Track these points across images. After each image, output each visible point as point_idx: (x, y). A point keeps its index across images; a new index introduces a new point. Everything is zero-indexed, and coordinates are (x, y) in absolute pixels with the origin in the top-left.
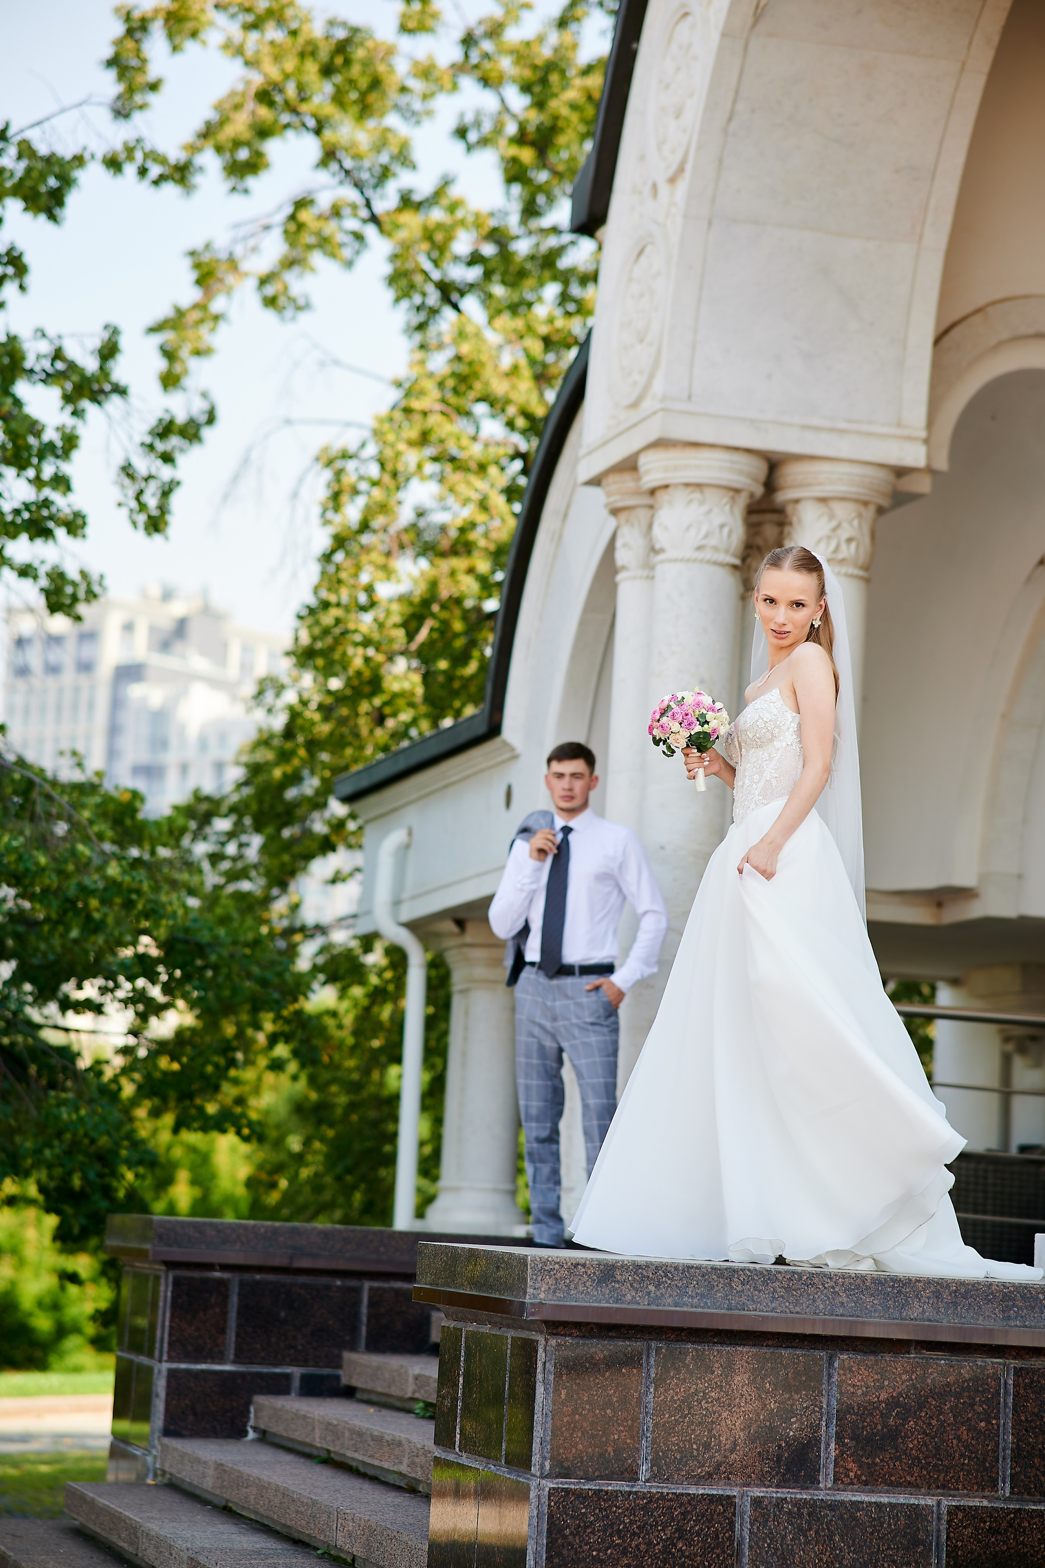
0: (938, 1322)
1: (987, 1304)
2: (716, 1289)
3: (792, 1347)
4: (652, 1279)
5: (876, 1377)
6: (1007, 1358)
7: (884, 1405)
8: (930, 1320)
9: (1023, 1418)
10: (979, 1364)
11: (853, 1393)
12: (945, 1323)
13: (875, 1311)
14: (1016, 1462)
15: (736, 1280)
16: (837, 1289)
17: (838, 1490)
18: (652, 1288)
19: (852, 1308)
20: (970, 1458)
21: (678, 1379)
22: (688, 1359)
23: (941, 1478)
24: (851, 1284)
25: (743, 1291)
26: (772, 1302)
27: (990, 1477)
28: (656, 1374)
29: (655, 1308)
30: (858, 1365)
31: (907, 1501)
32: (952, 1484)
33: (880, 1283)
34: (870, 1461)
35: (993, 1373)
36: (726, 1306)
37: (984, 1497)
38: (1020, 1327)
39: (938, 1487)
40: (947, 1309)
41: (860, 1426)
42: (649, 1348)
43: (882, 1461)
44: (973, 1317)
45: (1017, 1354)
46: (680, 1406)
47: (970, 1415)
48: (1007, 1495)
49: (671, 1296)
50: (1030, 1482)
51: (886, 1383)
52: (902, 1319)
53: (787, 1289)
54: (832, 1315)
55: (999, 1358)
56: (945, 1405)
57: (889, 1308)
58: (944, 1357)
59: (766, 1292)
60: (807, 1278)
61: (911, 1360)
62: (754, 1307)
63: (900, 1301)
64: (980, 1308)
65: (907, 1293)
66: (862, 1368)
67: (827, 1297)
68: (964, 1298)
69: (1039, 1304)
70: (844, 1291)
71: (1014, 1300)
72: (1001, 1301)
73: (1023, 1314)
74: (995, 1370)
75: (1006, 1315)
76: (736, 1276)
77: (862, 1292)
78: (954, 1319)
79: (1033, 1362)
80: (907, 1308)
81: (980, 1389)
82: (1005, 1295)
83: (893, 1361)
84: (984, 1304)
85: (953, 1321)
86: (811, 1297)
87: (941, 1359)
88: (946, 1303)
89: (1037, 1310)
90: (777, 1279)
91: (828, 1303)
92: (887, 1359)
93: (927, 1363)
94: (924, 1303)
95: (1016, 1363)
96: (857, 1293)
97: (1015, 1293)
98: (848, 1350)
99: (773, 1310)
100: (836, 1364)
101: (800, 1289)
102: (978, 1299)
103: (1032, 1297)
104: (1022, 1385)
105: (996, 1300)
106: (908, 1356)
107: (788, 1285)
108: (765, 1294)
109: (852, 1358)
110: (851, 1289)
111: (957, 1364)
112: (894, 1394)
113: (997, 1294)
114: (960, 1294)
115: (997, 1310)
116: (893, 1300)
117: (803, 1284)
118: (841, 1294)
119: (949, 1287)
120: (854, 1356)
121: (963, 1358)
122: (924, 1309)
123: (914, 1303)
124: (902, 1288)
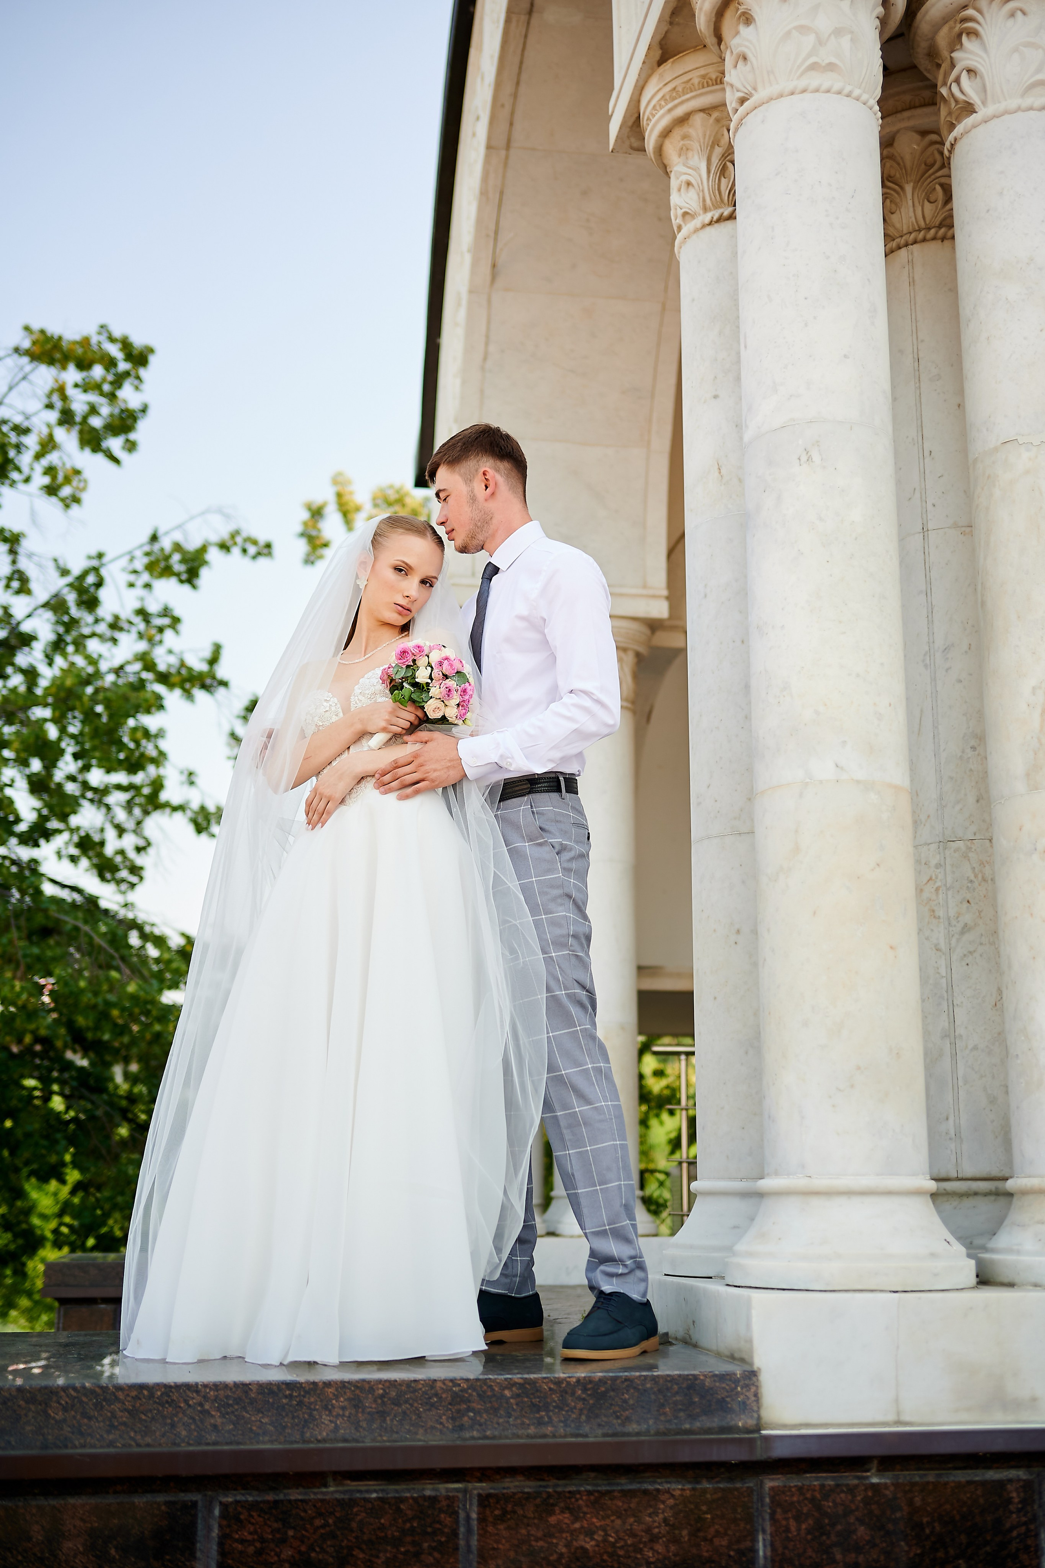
0: (357, 1441)
1: (429, 1410)
2: (24, 1420)
3: (152, 1491)
5: (275, 1525)
6: (468, 1482)
8: (346, 1441)
10: (428, 1493)
11: (241, 1552)
12: (368, 1444)
13: (264, 1434)
15: (54, 1405)
16: (207, 1406)
19: (229, 1431)
24: (227, 1397)
25: (65, 1420)
26: (109, 1432)
30: (249, 1510)
35: (448, 1506)
36: (39, 1444)
38: (479, 1438)
40: (371, 1421)
44: (409, 1431)
45: (483, 1474)
51: (291, 1533)
52: (304, 1442)
53: (133, 1413)
54: (199, 1444)
55: (457, 1482)
56: (378, 1557)
57: (285, 1427)
58: (377, 1488)
59: (100, 1419)
60: (162, 1395)
61: (327, 1497)
62: (82, 1441)
63: (301, 1416)
64: (419, 1416)
65: (311, 1403)
66: (254, 1514)
67: (193, 1419)
68: (396, 1405)
69: (505, 1405)
70: (218, 1409)
71: (469, 1401)
72: (450, 1404)
73: (483, 1420)
74: (451, 1499)
75: (457, 1424)
76: (54, 1399)
77: (244, 1408)
78: (381, 1436)
79: (507, 1485)
80: (311, 1426)
81: (429, 1530)
82: (455, 1395)
83: (301, 1501)
84: (425, 1411)
85: (379, 1438)
86: (169, 1421)
87: (373, 1491)
88: (369, 1413)
89: (502, 1412)
90: (117, 1398)
91: (193, 1427)
92: (292, 1498)
93: (350, 1500)
94: (338, 1416)
95: (481, 1488)
96: (237, 1410)
97: (470, 1391)
98: (235, 1489)
99: (111, 1444)
100: (217, 1512)
101: (151, 1411)
102: (416, 1405)
103: (494, 1395)
104: (491, 1519)
105: (443, 1404)
106: (324, 1490)
107: (134, 1406)
108: (98, 1422)
109: (239, 1502)
110: (229, 1405)
111: (395, 1498)
112: (303, 1549)
113: (444, 1396)
114: (389, 1399)
115: (444, 1417)
116: (290, 1415)
117: (155, 1402)
118: (213, 1413)
119: (374, 1391)
120: (243, 1498)
121: (405, 1487)
122: (336, 1426)
123: (321, 1417)
124: (304, 1397)
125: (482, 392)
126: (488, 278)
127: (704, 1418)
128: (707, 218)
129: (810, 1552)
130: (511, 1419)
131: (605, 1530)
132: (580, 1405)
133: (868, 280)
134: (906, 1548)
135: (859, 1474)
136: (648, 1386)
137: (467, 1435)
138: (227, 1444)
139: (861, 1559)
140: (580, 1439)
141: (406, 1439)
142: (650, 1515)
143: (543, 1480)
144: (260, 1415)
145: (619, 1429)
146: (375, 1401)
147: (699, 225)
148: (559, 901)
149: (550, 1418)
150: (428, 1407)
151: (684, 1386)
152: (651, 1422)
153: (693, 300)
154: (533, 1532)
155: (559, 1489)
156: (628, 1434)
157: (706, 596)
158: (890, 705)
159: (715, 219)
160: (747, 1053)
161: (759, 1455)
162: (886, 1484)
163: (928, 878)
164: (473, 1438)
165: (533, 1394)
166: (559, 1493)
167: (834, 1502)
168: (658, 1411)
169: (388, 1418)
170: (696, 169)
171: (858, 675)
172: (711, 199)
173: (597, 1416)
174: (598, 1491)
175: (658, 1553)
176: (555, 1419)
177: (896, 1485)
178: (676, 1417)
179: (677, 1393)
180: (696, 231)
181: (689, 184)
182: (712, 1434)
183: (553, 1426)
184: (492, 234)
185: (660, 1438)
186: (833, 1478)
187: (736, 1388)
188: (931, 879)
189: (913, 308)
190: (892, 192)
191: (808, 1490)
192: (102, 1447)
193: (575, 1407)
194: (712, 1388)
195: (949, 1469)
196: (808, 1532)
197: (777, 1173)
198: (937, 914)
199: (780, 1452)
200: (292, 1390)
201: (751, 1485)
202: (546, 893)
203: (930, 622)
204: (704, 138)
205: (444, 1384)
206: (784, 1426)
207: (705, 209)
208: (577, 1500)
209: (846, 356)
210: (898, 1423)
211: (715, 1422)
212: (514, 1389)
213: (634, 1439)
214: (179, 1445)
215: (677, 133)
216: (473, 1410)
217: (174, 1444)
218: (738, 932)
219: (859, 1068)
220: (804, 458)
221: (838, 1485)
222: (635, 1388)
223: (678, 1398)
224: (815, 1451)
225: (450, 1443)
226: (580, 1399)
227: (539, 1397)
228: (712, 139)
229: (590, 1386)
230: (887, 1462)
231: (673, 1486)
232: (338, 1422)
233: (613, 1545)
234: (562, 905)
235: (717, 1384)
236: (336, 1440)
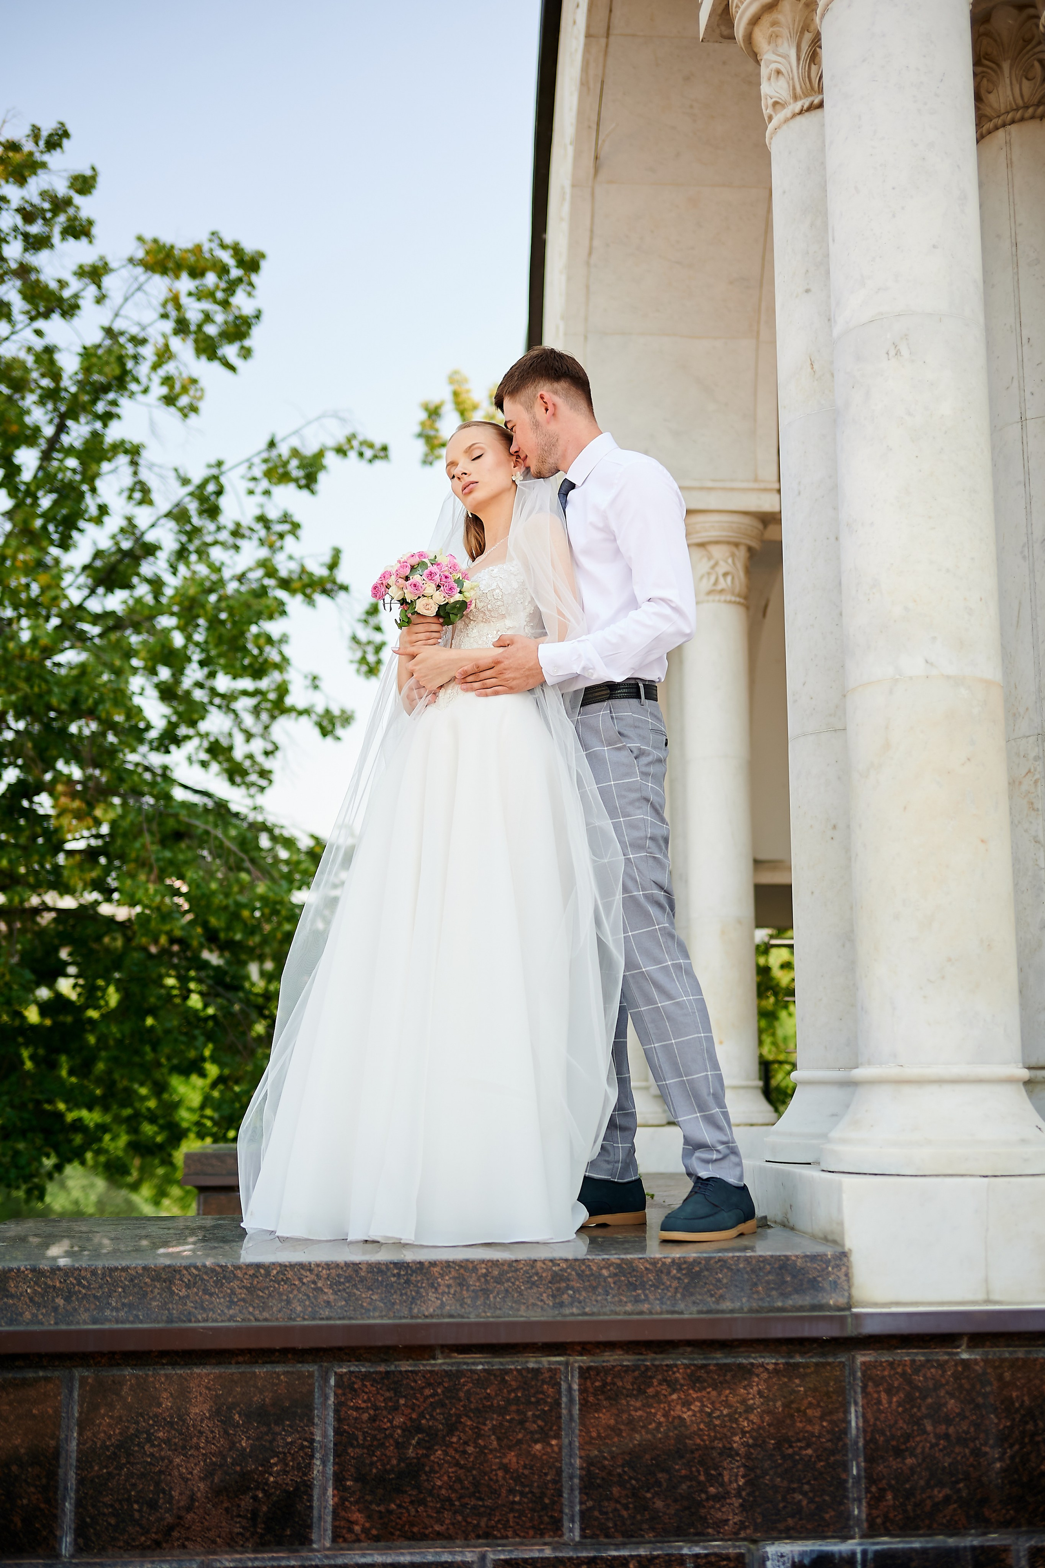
0: (462, 1317)
1: (531, 1288)
2: (150, 1296)
3: (272, 1362)
4: (60, 1289)
5: (388, 1394)
6: (570, 1355)
7: (399, 1431)
8: (451, 1316)
9: (594, 1434)
10: (531, 1365)
11: (356, 1419)
12: (473, 1319)
13: (375, 1309)
14: (586, 1494)
15: (177, 1282)
16: (320, 1284)
17: (342, 1549)
18: (60, 1301)
19: (341, 1307)
20: (522, 1494)
21: (111, 1417)
22: (126, 1389)
23: (483, 1524)
24: (339, 1276)
25: (188, 1296)
26: (229, 1308)
27: (552, 1517)
28: (80, 1413)
29: (63, 1327)
30: (362, 1380)
31: (438, 1559)
32: (499, 1531)
33: (380, 1271)
34: (382, 1508)
35: (551, 1377)
36: (164, 1318)
37: (545, 1544)
38: (579, 1315)
39: (478, 1537)
40: (475, 1298)
41: (368, 1462)
42: (72, 1379)
43: (399, 1506)
44: (511, 1308)
45: (583, 1348)
46: (114, 1453)
47: (520, 1436)
48: (577, 1539)
49: (87, 1310)
50: (608, 1519)
51: (402, 1401)
52: (412, 1317)
53: (251, 1290)
54: (314, 1319)
55: (559, 1355)
56: (485, 1424)
57: (394, 1304)
58: (483, 1360)
59: (221, 1295)
60: (277, 1273)
61: (436, 1369)
62: (204, 1316)
63: (409, 1293)
64: (521, 1294)
65: (418, 1281)
66: (367, 1384)
67: (308, 1297)
68: (499, 1283)
69: (603, 1284)
70: (331, 1287)
71: (569, 1280)
72: (550, 1282)
73: (582, 1298)
74: (553, 1372)
75: (557, 1301)
76: (178, 1277)
77: (355, 1286)
78: (485, 1312)
79: (606, 1358)
80: (419, 1302)
81: (533, 1399)
82: (555, 1275)
83: (411, 1372)
84: (526, 1289)
85: (483, 1314)
86: (285, 1297)
87: (479, 1363)
88: (473, 1291)
89: (600, 1290)
90: (235, 1277)
91: (307, 1303)
92: (403, 1369)
93: (457, 1371)
94: (443, 1293)
95: (582, 1361)
96: (348, 1287)
97: (569, 1270)
98: (349, 1361)
99: (231, 1318)
100: (332, 1382)
101: (268, 1288)
102: (517, 1283)
103: (592, 1275)
104: (591, 1390)
105: (544, 1282)
106: (433, 1362)
107: (252, 1284)
108: (219, 1298)
109: (353, 1372)
110: (341, 1283)
111: (500, 1369)
112: (414, 1416)
113: (544, 1275)
114: (492, 1277)
115: (544, 1295)
116: (399, 1293)
117: (271, 1280)
118: (326, 1290)
119: (477, 1270)
120: (357, 1369)
121: (509, 1359)
122: (442, 1303)
123: (428, 1294)
124: (411, 1275)
125: (588, 287)
126: (592, 171)
127: (796, 1296)
128: (797, 107)
129: (901, 1423)
130: (609, 1297)
131: (701, 1401)
132: (675, 1284)
133: (958, 166)
134: (996, 1421)
135: (950, 1350)
136: (741, 1266)
137: (567, 1311)
138: (340, 1319)
139: (951, 1430)
140: (676, 1316)
141: (509, 1315)
142: (745, 1388)
143: (641, 1354)
144: (370, 1292)
145: (714, 1306)
146: (479, 1280)
147: (789, 115)
148: (637, 804)
149: (646, 1295)
150: (529, 1285)
151: (776, 1266)
152: (744, 1300)
153: (784, 192)
154: (632, 1403)
155: (657, 1363)
156: (723, 1312)
157: (799, 493)
158: (981, 599)
159: (805, 107)
160: (844, 946)
161: (850, 1331)
162: (976, 1360)
163: (1027, 770)
164: (573, 1314)
165: (630, 1273)
166: (657, 1367)
167: (925, 1376)
168: (751, 1289)
169: (491, 1296)
170: (786, 57)
171: (948, 571)
172: (801, 87)
173: (692, 1294)
174: (694, 1365)
175: (753, 1423)
176: (651, 1297)
177: (986, 1361)
178: (769, 1296)
179: (769, 1273)
180: (786, 121)
181: (778, 72)
182: (804, 1311)
183: (649, 1304)
184: (594, 126)
185: (754, 1315)
186: (924, 1354)
187: (827, 1268)
188: (1029, 771)
189: (1011, 190)
190: (989, 71)
191: (899, 1365)
192: (222, 1321)
193: (670, 1286)
194: (803, 1269)
195: (1039, 1346)
196: (899, 1404)
197: (869, 1063)
198: (1036, 806)
199: (870, 1328)
200: (400, 1269)
201: (843, 1360)
202: (624, 797)
203: (1029, 513)
204: (794, 24)
205: (544, 1264)
206: (876, 1305)
207: (796, 98)
208: (674, 1373)
209: (934, 247)
210: (988, 1301)
211: (806, 1300)
212: (611, 1268)
213: (729, 1316)
214: (294, 1320)
215: (766, 20)
216: (572, 1288)
217: (290, 1319)
218: (834, 827)
219: (949, 960)
220: (892, 352)
221: (928, 1361)
222: (728, 1268)
223: (771, 1277)
224: (904, 1328)
225: (550, 1319)
226: (675, 1278)
227: (635, 1276)
228: (801, 24)
229: (684, 1266)
230: (977, 1339)
231: (767, 1360)
232: (444, 1299)
233: (709, 1415)
234: (639, 808)
235: (809, 1264)
236: (443, 1316)
